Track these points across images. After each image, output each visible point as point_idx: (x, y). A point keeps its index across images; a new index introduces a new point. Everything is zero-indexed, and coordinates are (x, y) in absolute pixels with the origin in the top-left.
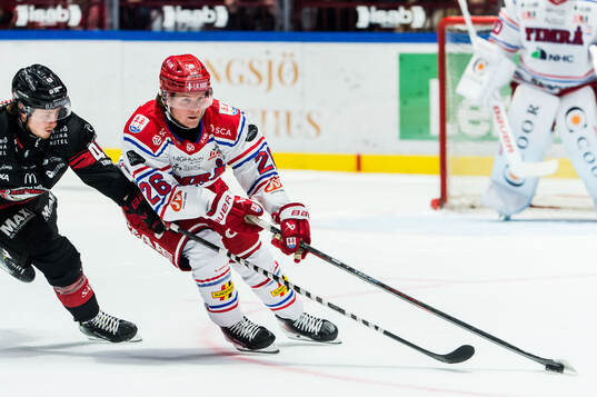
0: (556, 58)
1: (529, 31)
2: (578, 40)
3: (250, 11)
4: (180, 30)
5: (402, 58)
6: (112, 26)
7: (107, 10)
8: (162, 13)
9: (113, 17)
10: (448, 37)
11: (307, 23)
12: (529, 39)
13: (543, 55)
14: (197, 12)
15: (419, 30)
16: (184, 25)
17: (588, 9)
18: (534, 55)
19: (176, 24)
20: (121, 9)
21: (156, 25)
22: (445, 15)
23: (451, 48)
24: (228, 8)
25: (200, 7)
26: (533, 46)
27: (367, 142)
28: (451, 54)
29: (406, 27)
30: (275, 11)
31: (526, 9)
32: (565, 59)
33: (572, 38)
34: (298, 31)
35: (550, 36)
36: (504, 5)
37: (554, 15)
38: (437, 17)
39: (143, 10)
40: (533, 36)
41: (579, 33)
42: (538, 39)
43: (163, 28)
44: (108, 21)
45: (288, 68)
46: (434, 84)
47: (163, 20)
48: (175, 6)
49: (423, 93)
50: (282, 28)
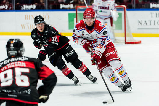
0: (104, 12)
1: (99, 7)
2: (108, 9)
3: (40, 6)
4: (26, 9)
5: (69, 14)
6: (14, 9)
7: (13, 6)
8: (23, 6)
9: (14, 7)
10: (78, 10)
11: (51, 8)
12: (99, 8)
13: (102, 11)
14: (30, 6)
15: (72, 9)
16: (27, 8)
17: (110, 3)
18: (100, 11)
19: (26, 8)
20: (15, 6)
21: (22, 8)
22: (77, 6)
23: (78, 12)
24: (36, 5)
25: (30, 5)
26: (100, 10)
27: (62, 30)
28: (78, 13)
29: (70, 8)
30: (45, 5)
31: (98, 3)
32: (106, 12)
33: (107, 8)
34: (49, 9)
35: (103, 8)
36: (93, 2)
37: (104, 4)
38: (75, 6)
39: (19, 6)
40: (100, 8)
41: (108, 7)
42: (101, 8)
43: (23, 9)
44: (13, 8)
45: (47, 16)
46: (75, 19)
47: (23, 8)
48: (26, 5)
49: (73, 20)
50: (46, 9)
